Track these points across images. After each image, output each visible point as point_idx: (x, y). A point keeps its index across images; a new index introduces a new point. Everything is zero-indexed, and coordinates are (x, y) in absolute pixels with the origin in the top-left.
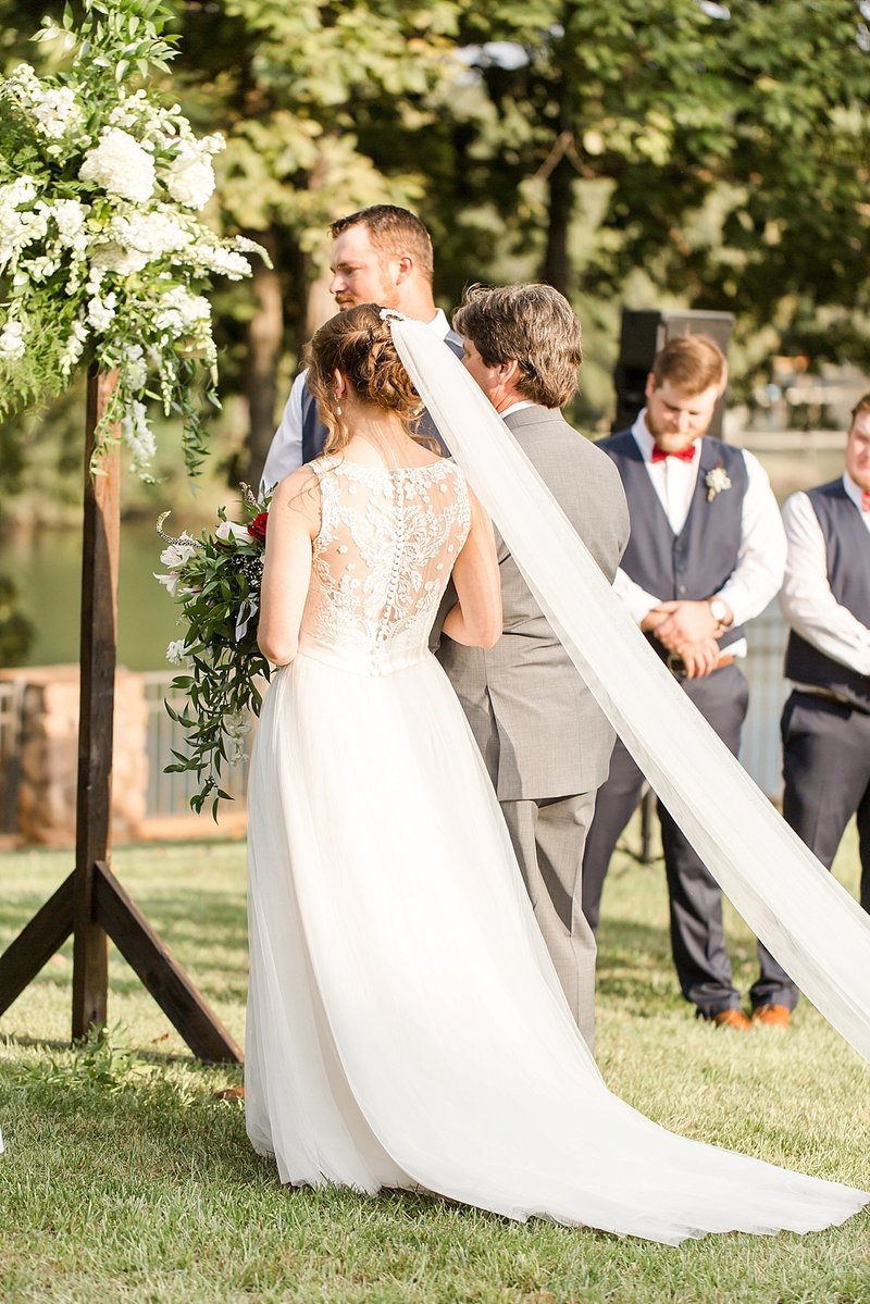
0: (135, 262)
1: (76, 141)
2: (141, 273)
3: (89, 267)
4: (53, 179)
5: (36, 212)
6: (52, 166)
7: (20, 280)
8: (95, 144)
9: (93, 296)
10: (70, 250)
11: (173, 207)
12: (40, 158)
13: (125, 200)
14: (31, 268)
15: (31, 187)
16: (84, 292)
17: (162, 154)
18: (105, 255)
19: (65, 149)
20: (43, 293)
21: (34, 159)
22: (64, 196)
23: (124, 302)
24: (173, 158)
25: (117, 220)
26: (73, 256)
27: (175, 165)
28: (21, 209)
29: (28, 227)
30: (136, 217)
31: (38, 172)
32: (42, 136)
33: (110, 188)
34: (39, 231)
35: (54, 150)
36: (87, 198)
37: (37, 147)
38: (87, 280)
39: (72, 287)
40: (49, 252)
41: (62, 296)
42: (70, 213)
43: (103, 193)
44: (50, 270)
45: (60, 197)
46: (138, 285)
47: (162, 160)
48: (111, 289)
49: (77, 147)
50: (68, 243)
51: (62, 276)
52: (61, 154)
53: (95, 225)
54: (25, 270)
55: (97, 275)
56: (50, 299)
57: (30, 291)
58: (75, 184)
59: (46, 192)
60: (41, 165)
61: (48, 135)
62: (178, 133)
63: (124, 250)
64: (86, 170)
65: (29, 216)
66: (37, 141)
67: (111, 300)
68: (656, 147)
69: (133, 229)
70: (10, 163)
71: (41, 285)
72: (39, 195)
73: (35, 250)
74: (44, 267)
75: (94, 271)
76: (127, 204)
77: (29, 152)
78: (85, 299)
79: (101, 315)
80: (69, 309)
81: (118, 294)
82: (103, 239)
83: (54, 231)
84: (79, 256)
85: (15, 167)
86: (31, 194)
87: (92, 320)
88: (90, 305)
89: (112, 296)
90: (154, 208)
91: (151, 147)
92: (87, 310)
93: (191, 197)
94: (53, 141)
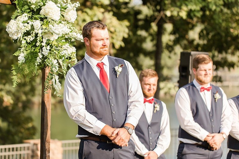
0: (55, 37)
1: (39, 4)
2: (57, 40)
3: (42, 38)
4: (33, 14)
5: (28, 23)
6: (32, 11)
7: (24, 42)
8: (44, 5)
9: (44, 46)
10: (37, 34)
11: (66, 22)
12: (29, 9)
13: (52, 20)
14: (27, 39)
15: (27, 17)
16: (41, 45)
17: (63, 8)
18: (47, 35)
19: (36, 6)
20: (30, 45)
21: (27, 9)
22: (36, 19)
23: (52, 48)
24: (66, 9)
25: (50, 25)
26: (38, 35)
27: (66, 11)
28: (24, 22)
29: (26, 27)
30: (55, 25)
31: (29, 12)
32: (30, 3)
33: (48, 17)
34: (29, 28)
35: (33, 6)
36: (42, 20)
37: (29, 6)
38: (42, 42)
39: (38, 44)
40: (32, 34)
41: (35, 46)
42: (37, 24)
43: (46, 18)
44: (32, 39)
45: (34, 19)
46: (56, 43)
47: (62, 9)
48: (48, 44)
49: (39, 6)
50: (37, 32)
51: (35, 41)
52: (35, 8)
53: (44, 27)
54: (25, 39)
55: (45, 41)
56: (32, 47)
57: (26, 45)
58: (39, 16)
59: (31, 18)
60: (29, 10)
61: (31, 2)
62: (67, 2)
63: (52, 33)
64: (42, 12)
65: (26, 24)
66: (29, 4)
67: (48, 48)
68: (183, 14)
69: (55, 28)
70: (21, 10)
71: (29, 43)
72: (29, 19)
73: (27, 34)
74: (30, 38)
75: (44, 39)
76: (53, 21)
77: (26, 7)
78: (42, 47)
79: (46, 51)
80: (37, 50)
81: (50, 46)
82: (46, 31)
83: (33, 28)
84: (40, 35)
85: (22, 11)
86: (26, 18)
87: (43, 53)
88: (43, 49)
89: (49, 46)
90: (60, 22)
91: (59, 6)
92: (42, 50)
93: (71, 19)
94: (33, 4)
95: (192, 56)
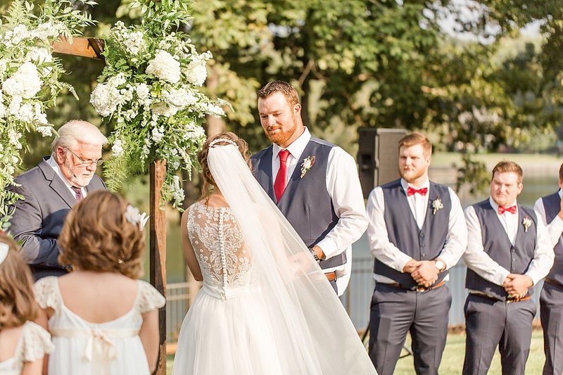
0: (173, 111)
1: (144, 56)
2: (175, 116)
3: (151, 114)
4: (133, 74)
5: (127, 89)
6: (133, 68)
7: (120, 120)
8: (153, 57)
9: (153, 127)
10: (143, 106)
11: (189, 85)
12: (128, 64)
13: (167, 82)
14: (125, 115)
15: (123, 77)
16: (150, 125)
17: (183, 61)
18: (159, 108)
19: (139, 60)
20: (131, 126)
21: (124, 65)
22: (140, 81)
23: (168, 129)
24: (188, 63)
25: (164, 92)
26: (144, 109)
27: (189, 66)
28: (119, 88)
29: (124, 96)
30: (173, 90)
31: (127, 70)
32: (129, 54)
33: (161, 77)
34: (129, 97)
35: (134, 60)
36: (150, 82)
37: (126, 59)
38: (151, 120)
39: (144, 123)
40: (133, 107)
41: (140, 127)
42: (143, 89)
43: (157, 79)
44: (134, 116)
45: (137, 82)
46: (174, 122)
47: (183, 64)
48: (161, 124)
49: (145, 59)
50: (141, 102)
51: (140, 118)
52: (137, 62)
53: (154, 95)
54: (122, 116)
55: (155, 118)
56: (134, 129)
57: (125, 125)
58: (144, 76)
59: (131, 80)
60: (128, 67)
61: (131, 53)
62: (190, 52)
63: (167, 105)
64: (149, 69)
65: (124, 91)
66: (125, 56)
67: (162, 129)
69: (172, 96)
70: (114, 67)
71: (130, 123)
72: (128, 81)
73: (127, 106)
74: (131, 114)
75: (154, 115)
76: (169, 85)
77: (122, 61)
78: (150, 130)
79: (158, 136)
80: (143, 133)
81: (165, 126)
82: (158, 101)
83: (136, 97)
84: (147, 109)
85: (116, 69)
86: (123, 81)
87: (154, 139)
88: (153, 131)
89: (162, 127)
90: (180, 86)
91: (178, 58)
92: (151, 133)
93: (197, 80)
94: (135, 56)
95: (379, 136)
